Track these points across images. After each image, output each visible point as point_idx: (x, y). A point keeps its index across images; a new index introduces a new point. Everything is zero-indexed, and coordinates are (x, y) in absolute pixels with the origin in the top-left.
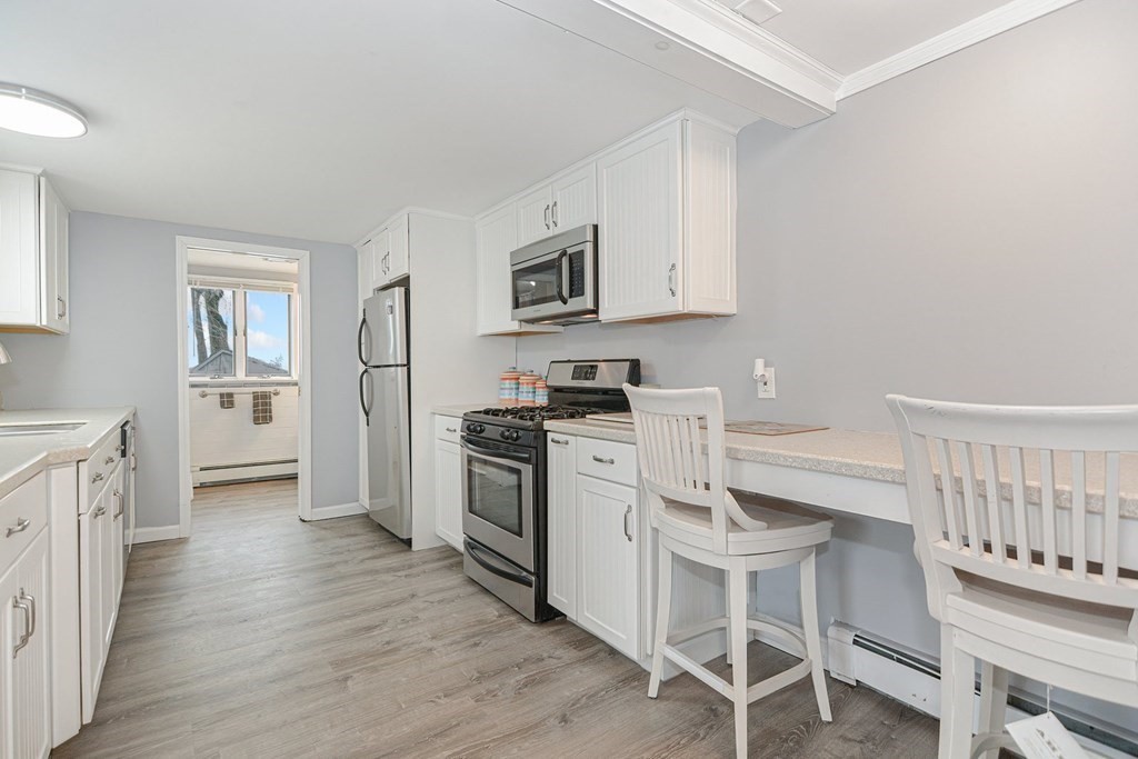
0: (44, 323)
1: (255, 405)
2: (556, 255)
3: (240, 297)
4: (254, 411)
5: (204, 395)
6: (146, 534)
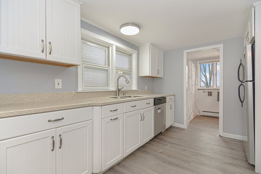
0: (151, 75)
3: (215, 65)
4: (218, 97)
5: (204, 92)
6: (177, 125)
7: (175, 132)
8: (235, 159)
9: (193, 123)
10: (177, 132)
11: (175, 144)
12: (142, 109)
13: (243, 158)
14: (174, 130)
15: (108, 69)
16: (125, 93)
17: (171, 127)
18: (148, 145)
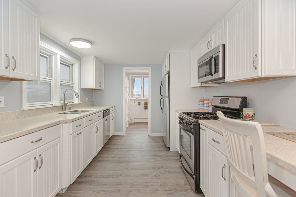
0: (95, 88)
1: (145, 105)
2: (208, 59)
3: (142, 79)
4: (145, 106)
5: (135, 102)
6: (117, 134)
7: (117, 140)
8: (160, 147)
9: (129, 130)
10: (119, 140)
11: (120, 149)
12: (96, 122)
13: (164, 146)
14: (115, 138)
15: (51, 81)
16: (71, 107)
17: (112, 137)
18: (99, 155)
